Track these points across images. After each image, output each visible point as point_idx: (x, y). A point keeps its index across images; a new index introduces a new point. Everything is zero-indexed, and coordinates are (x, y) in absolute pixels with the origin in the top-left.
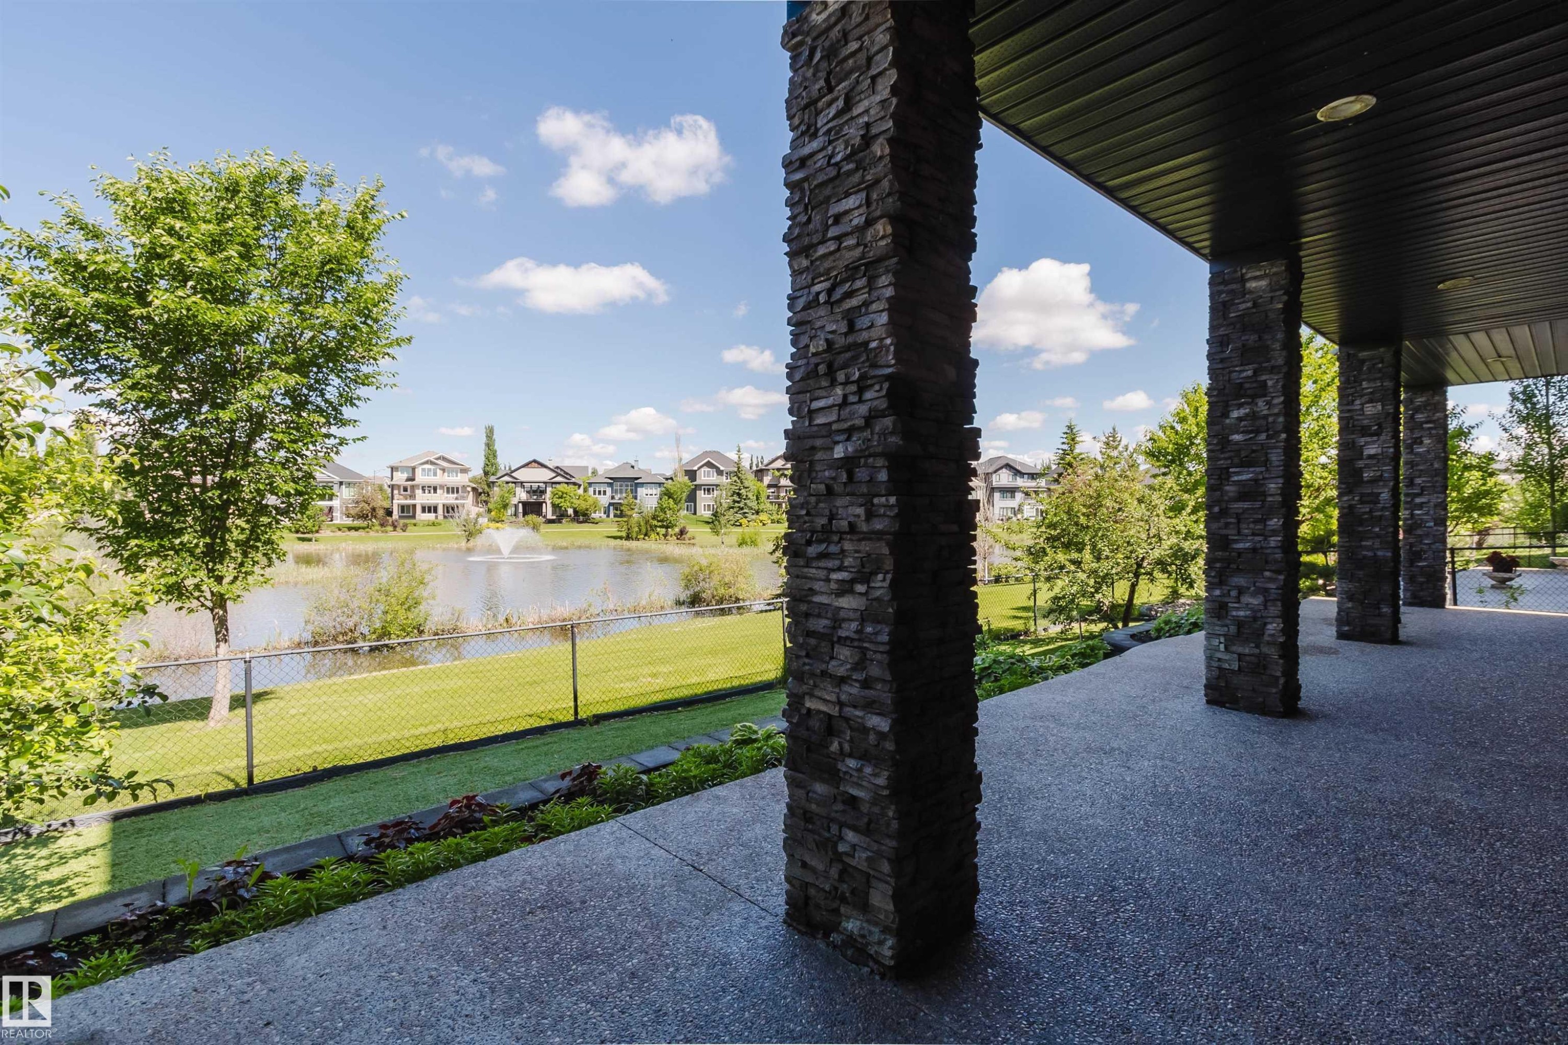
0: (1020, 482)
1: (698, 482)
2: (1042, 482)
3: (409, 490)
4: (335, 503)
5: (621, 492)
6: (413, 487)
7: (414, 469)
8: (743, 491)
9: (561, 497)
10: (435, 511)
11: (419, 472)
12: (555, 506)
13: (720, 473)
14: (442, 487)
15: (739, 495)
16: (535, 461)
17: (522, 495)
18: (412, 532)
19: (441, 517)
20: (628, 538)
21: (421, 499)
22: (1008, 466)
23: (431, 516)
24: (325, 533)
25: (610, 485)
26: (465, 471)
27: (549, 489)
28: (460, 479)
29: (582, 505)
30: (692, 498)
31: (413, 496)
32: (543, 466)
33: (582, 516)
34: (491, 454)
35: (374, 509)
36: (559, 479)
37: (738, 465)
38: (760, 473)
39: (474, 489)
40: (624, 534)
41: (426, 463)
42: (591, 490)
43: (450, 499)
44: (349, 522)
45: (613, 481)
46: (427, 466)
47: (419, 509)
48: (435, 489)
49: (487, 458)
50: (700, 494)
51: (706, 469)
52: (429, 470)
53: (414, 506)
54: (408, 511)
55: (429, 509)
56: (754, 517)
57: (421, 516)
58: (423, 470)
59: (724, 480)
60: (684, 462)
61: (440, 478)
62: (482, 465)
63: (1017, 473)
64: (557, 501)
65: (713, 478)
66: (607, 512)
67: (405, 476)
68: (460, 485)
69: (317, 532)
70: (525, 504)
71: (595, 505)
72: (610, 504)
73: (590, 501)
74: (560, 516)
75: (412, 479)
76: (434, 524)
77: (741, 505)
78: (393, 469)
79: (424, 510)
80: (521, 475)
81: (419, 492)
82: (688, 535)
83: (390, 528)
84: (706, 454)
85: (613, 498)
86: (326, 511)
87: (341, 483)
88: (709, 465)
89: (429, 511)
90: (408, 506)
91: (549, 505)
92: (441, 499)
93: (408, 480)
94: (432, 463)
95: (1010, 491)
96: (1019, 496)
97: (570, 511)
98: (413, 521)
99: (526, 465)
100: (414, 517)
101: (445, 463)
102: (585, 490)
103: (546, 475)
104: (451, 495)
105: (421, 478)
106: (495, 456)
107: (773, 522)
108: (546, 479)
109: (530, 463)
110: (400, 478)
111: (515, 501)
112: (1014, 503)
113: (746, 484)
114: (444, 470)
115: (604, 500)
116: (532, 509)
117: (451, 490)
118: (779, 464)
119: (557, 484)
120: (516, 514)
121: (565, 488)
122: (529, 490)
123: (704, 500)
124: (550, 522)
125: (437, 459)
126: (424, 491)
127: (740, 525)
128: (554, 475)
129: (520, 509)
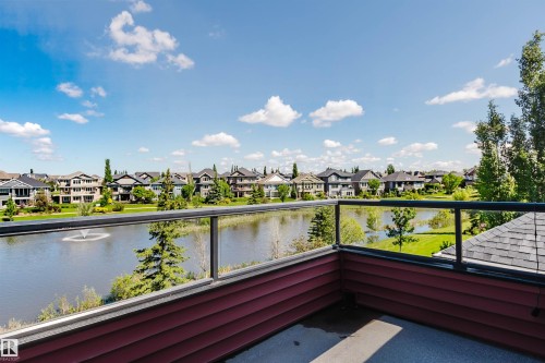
0: (340, 180)
1: (200, 183)
2: (349, 180)
3: (67, 190)
4: (31, 198)
6: (70, 188)
7: (70, 180)
8: (218, 189)
9: (137, 192)
10: (80, 199)
11: (72, 182)
12: (136, 197)
13: (210, 178)
14: (83, 188)
16: (127, 175)
17: (121, 191)
18: (63, 211)
19: (83, 202)
21: (73, 194)
22: (335, 174)
23: (78, 202)
25: (160, 186)
26: (95, 180)
27: (133, 188)
28: (93, 184)
29: (149, 195)
30: (198, 190)
31: (69, 193)
32: (130, 177)
33: (148, 201)
34: (108, 172)
36: (137, 183)
38: (227, 179)
39: (100, 188)
41: (75, 177)
42: (153, 188)
43: (88, 194)
44: (34, 208)
46: (76, 179)
47: (72, 199)
48: (80, 189)
49: (107, 175)
50: (202, 188)
51: (204, 177)
52: (77, 181)
53: (70, 197)
54: (67, 200)
56: (222, 200)
57: (73, 202)
58: (74, 181)
59: (212, 182)
60: (194, 174)
61: (83, 184)
62: (104, 177)
63: (338, 176)
64: (136, 194)
65: (208, 182)
67: (66, 183)
68: (93, 187)
70: (122, 195)
73: (152, 193)
74: (138, 200)
77: (217, 195)
78: (61, 181)
79: (74, 199)
80: (121, 182)
81: (72, 191)
84: (205, 171)
87: (34, 189)
88: (205, 175)
90: (68, 197)
91: (133, 195)
92: (83, 193)
94: (79, 178)
95: (336, 185)
96: (340, 186)
97: (143, 198)
98: (70, 204)
99: (122, 177)
100: (69, 202)
101: (85, 177)
102: (149, 188)
103: (131, 182)
104: (88, 192)
105: (72, 185)
106: (110, 173)
109: (125, 176)
111: (117, 193)
112: (338, 190)
114: (84, 181)
115: (158, 192)
116: (125, 197)
117: (88, 189)
118: (236, 175)
119: (136, 186)
120: (117, 199)
121: (139, 188)
122: (124, 188)
123: (204, 191)
124: (132, 202)
125: (80, 176)
126: (74, 191)
127: (216, 204)
128: (136, 181)
129: (120, 197)
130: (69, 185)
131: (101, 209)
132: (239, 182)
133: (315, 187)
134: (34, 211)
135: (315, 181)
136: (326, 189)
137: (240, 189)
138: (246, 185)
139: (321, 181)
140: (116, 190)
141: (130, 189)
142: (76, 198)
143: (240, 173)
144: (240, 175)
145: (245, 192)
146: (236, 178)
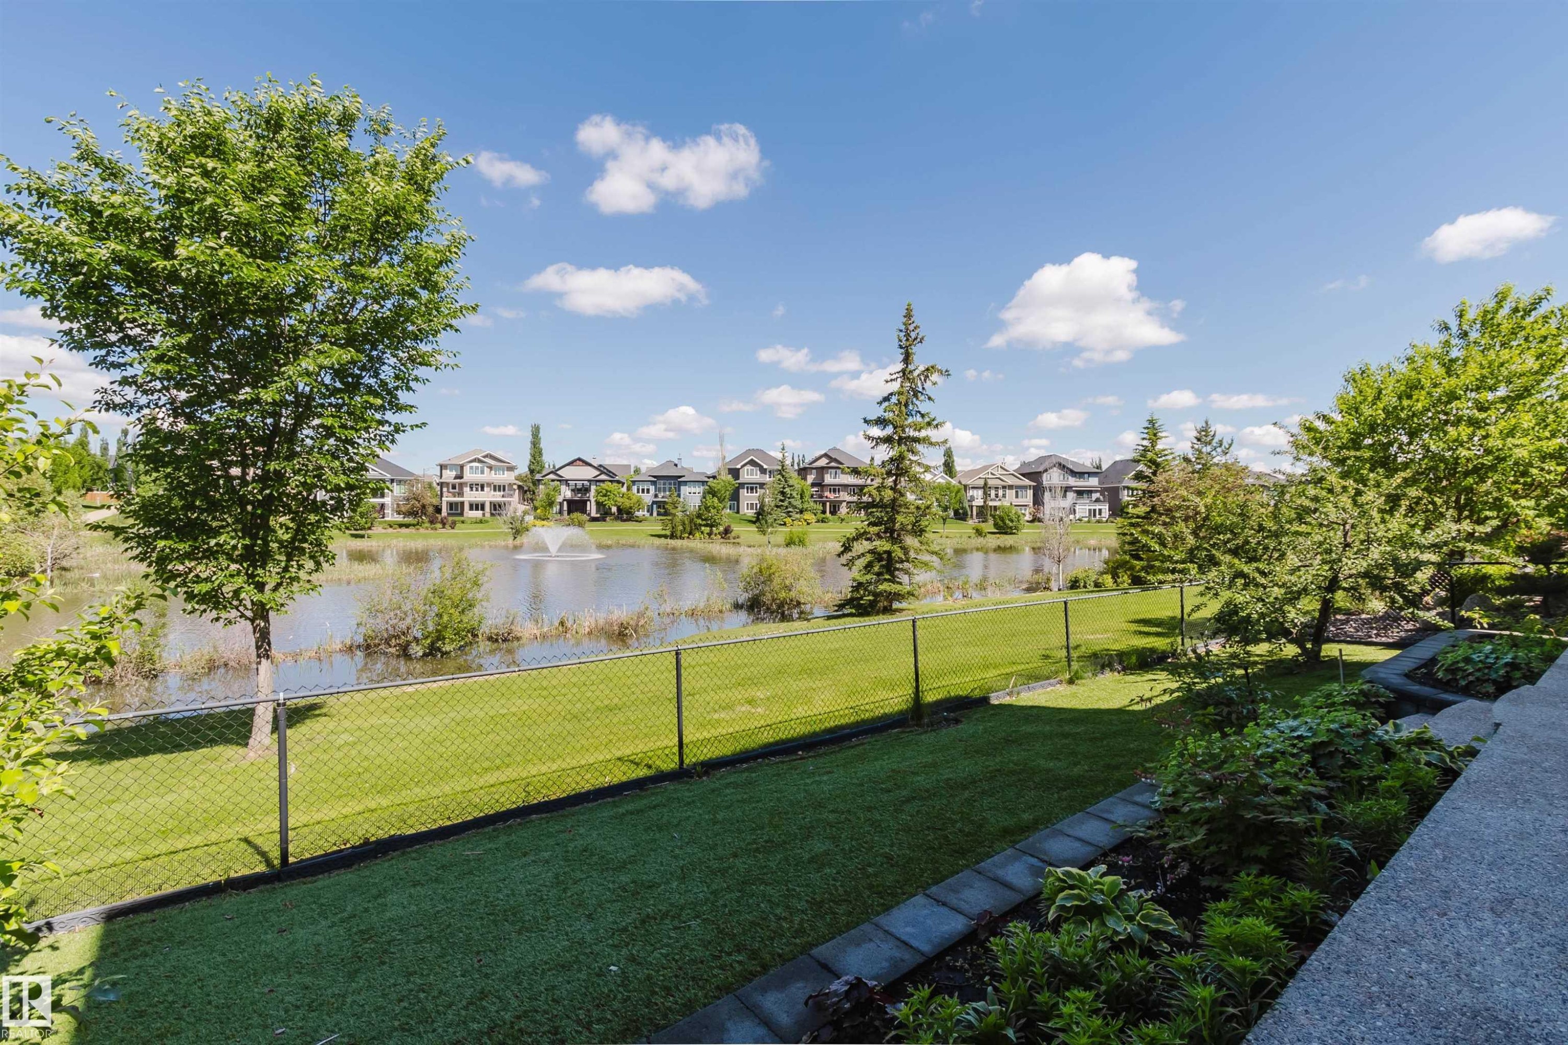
0: (1072, 481)
1: (741, 480)
2: (1093, 482)
3: (457, 488)
4: (387, 500)
5: (665, 491)
6: (461, 485)
7: (462, 467)
8: (787, 490)
9: (605, 495)
10: (483, 509)
11: (467, 469)
12: (599, 504)
13: (763, 471)
14: (489, 485)
15: (783, 493)
16: (579, 459)
17: (567, 493)
18: (460, 530)
19: (488, 515)
20: (672, 536)
21: (469, 496)
22: (1059, 465)
23: (479, 514)
24: (377, 530)
25: (653, 483)
26: (511, 469)
27: (593, 488)
28: (507, 477)
29: (627, 503)
30: (735, 497)
31: (461, 494)
32: (587, 463)
33: (625, 514)
34: (536, 452)
35: (424, 506)
36: (603, 477)
37: (782, 463)
38: (803, 472)
39: (520, 487)
40: (668, 533)
41: (474, 460)
42: (635, 488)
43: (497, 497)
44: (400, 519)
45: (657, 479)
46: (475, 464)
47: (467, 507)
48: (482, 487)
49: (533, 457)
50: (744, 493)
51: (749, 467)
52: (477, 468)
53: (462, 503)
54: (456, 509)
55: (477, 506)
56: (798, 516)
57: (469, 514)
58: (471, 468)
59: (767, 479)
60: (727, 460)
61: (487, 476)
62: (528, 463)
63: (1068, 472)
64: (602, 499)
65: (757, 477)
66: (650, 511)
67: (454, 473)
68: (506, 483)
69: (370, 528)
70: (570, 502)
71: (639, 502)
72: (654, 503)
73: (634, 500)
74: (604, 514)
75: (460, 477)
76: (481, 522)
77: (786, 504)
78: (442, 467)
79: (471, 509)
80: (566, 473)
81: (467, 490)
82: (733, 534)
83: (439, 526)
84: (749, 452)
85: (656, 496)
86: (378, 508)
87: (392, 481)
88: (752, 463)
89: (477, 509)
90: (456, 503)
91: (593, 503)
92: (488, 496)
93: (456, 478)
94: (480, 461)
95: (1062, 491)
96: (1071, 496)
97: (614, 509)
98: (462, 518)
99: (571, 463)
100: (462, 514)
101: (491, 461)
102: (629, 489)
103: (590, 473)
104: (498, 493)
105: (469, 476)
106: (541, 454)
107: (818, 521)
108: (590, 477)
109: (575, 461)
110: (449, 475)
111: (560, 499)
112: (1067, 503)
113: (791, 483)
114: (491, 468)
115: (648, 499)
116: (576, 507)
117: (498, 488)
118: (823, 462)
119: (600, 482)
120: (562, 511)
121: (607, 486)
122: (574, 488)
123: (748, 499)
124: (594, 520)
125: (484, 457)
126: (471, 489)
127: (785, 524)
128: (598, 473)
129: (565, 508)
130: (461, 477)
132: (829, 479)
133: (1011, 494)
134: (402, 526)
135: (1010, 481)
136: (1038, 501)
137: (832, 496)
138: (845, 486)
139: (1027, 482)
140: (557, 490)
141: (585, 488)
142: (475, 506)
143: (832, 460)
144: (833, 464)
145: (844, 504)
146: (822, 470)
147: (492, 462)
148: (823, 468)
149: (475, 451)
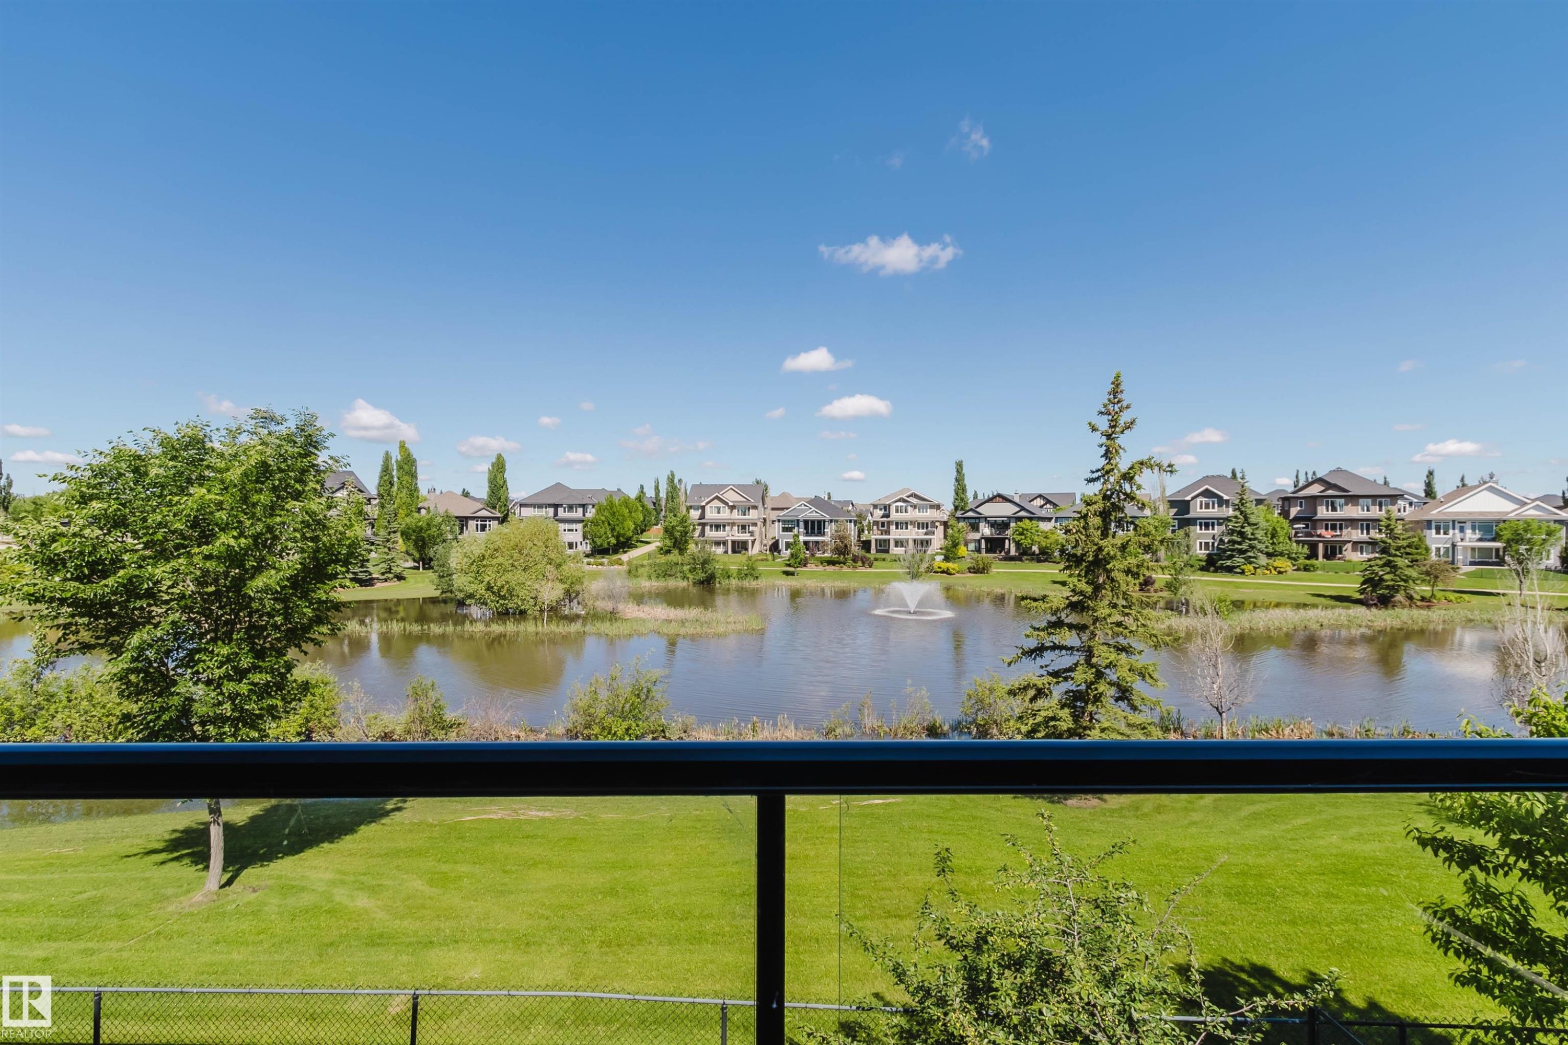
1: (1192, 515)
3: (884, 526)
4: (826, 538)
6: (889, 522)
7: (890, 506)
8: (1248, 530)
9: (1021, 534)
11: (893, 509)
12: (1018, 544)
13: (1222, 502)
14: (912, 523)
15: (1242, 534)
16: (999, 496)
17: (986, 530)
18: (879, 567)
19: (911, 552)
21: (894, 534)
23: (902, 551)
24: (810, 567)
26: (938, 507)
27: (1013, 525)
28: (929, 515)
29: (1044, 543)
31: (888, 532)
32: (1006, 499)
33: (1044, 556)
34: (960, 489)
36: (1023, 514)
38: (1281, 503)
41: (899, 500)
43: (920, 534)
44: (830, 556)
46: (899, 504)
47: (892, 543)
48: (907, 523)
49: (957, 494)
50: (1195, 530)
51: (1203, 499)
52: (902, 507)
53: (889, 541)
54: (884, 547)
55: (901, 544)
56: (1265, 562)
57: (896, 551)
58: (897, 507)
59: (1225, 513)
60: (1171, 491)
61: (913, 514)
62: (952, 500)
64: (1021, 537)
65: (1215, 511)
67: (883, 512)
68: (929, 520)
69: (805, 565)
70: (988, 540)
71: (1057, 542)
73: (1056, 538)
74: (1024, 554)
77: (1244, 546)
78: (874, 507)
79: (896, 546)
80: (986, 510)
81: (893, 527)
82: (1158, 585)
83: (860, 563)
84: (1206, 479)
87: (831, 521)
88: (1207, 493)
89: (901, 546)
90: (885, 541)
91: (1012, 542)
92: (913, 533)
93: (882, 517)
94: (904, 501)
97: (1034, 549)
98: (885, 556)
99: (990, 500)
100: (887, 551)
101: (919, 500)
103: (1007, 510)
104: (921, 531)
105: (894, 516)
106: (964, 490)
107: (1301, 569)
108: (1009, 513)
109: (994, 497)
110: (879, 514)
111: (977, 536)
114: (914, 507)
116: (995, 545)
117: (921, 525)
118: (1315, 490)
119: (1020, 519)
120: (978, 550)
121: (1026, 524)
122: (993, 525)
123: (1200, 536)
124: (1012, 559)
125: (908, 497)
126: (897, 528)
127: (1243, 572)
128: (1018, 509)
129: (983, 546)
130: (888, 516)
131: (945, 565)
132: (1323, 512)
134: (831, 562)
137: (1328, 535)
138: (1352, 522)
140: (975, 528)
141: (1004, 526)
142: (899, 543)
143: (1329, 485)
144: (1330, 492)
145: (1349, 545)
146: (1313, 500)
147: (914, 501)
148: (1314, 498)
149: (902, 492)
